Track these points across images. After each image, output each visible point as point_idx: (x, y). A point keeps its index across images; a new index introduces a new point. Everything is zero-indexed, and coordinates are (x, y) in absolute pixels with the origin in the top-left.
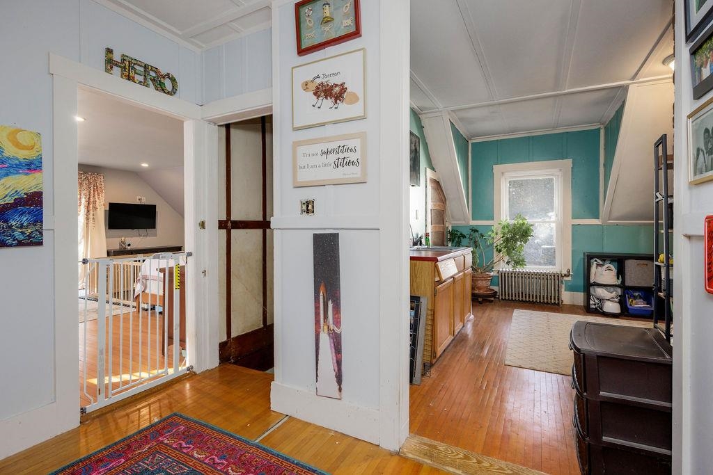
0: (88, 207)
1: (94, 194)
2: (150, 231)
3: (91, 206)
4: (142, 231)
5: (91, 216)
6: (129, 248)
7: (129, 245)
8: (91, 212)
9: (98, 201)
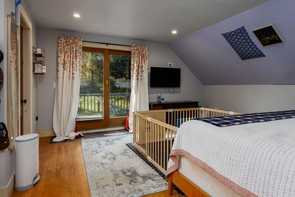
0: (138, 71)
1: (142, 61)
2: (176, 89)
3: (140, 70)
4: (172, 90)
5: (140, 77)
6: (163, 101)
7: (163, 99)
8: (140, 74)
9: (144, 66)
